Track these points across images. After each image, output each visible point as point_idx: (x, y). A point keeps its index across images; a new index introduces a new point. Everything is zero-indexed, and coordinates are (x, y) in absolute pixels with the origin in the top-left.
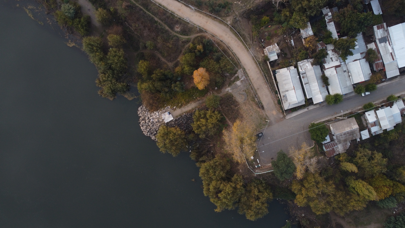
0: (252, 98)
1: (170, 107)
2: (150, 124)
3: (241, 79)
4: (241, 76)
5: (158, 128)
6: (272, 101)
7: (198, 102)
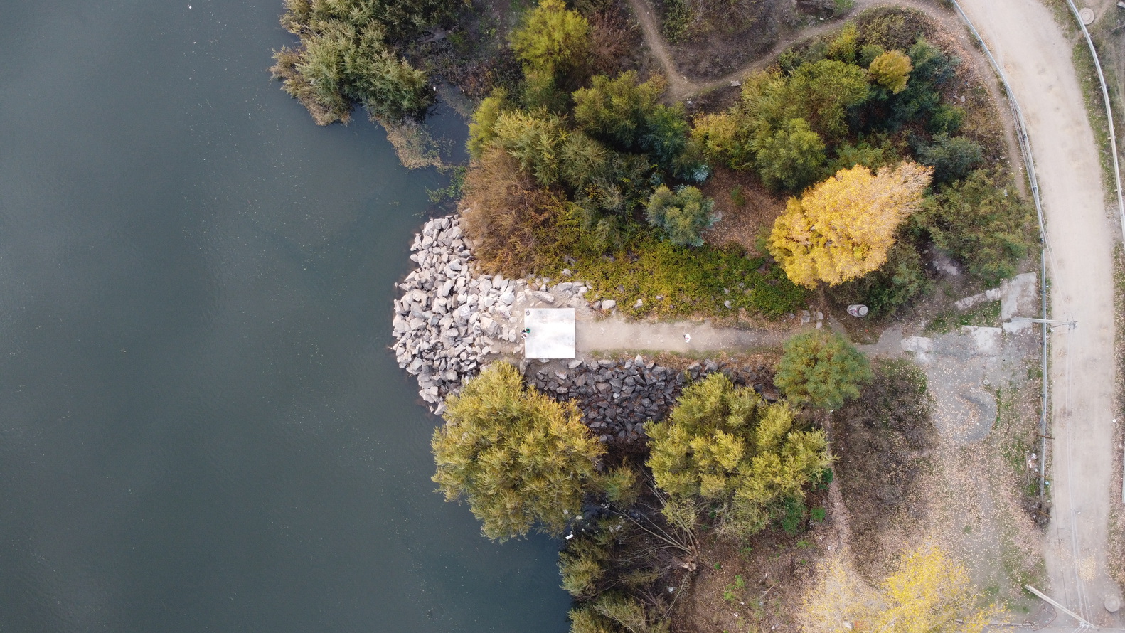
0: (1013, 446)
1: (583, 290)
2: (446, 322)
3: (1006, 326)
4: (1014, 309)
5: (479, 364)
6: (1105, 509)
7: (730, 335)
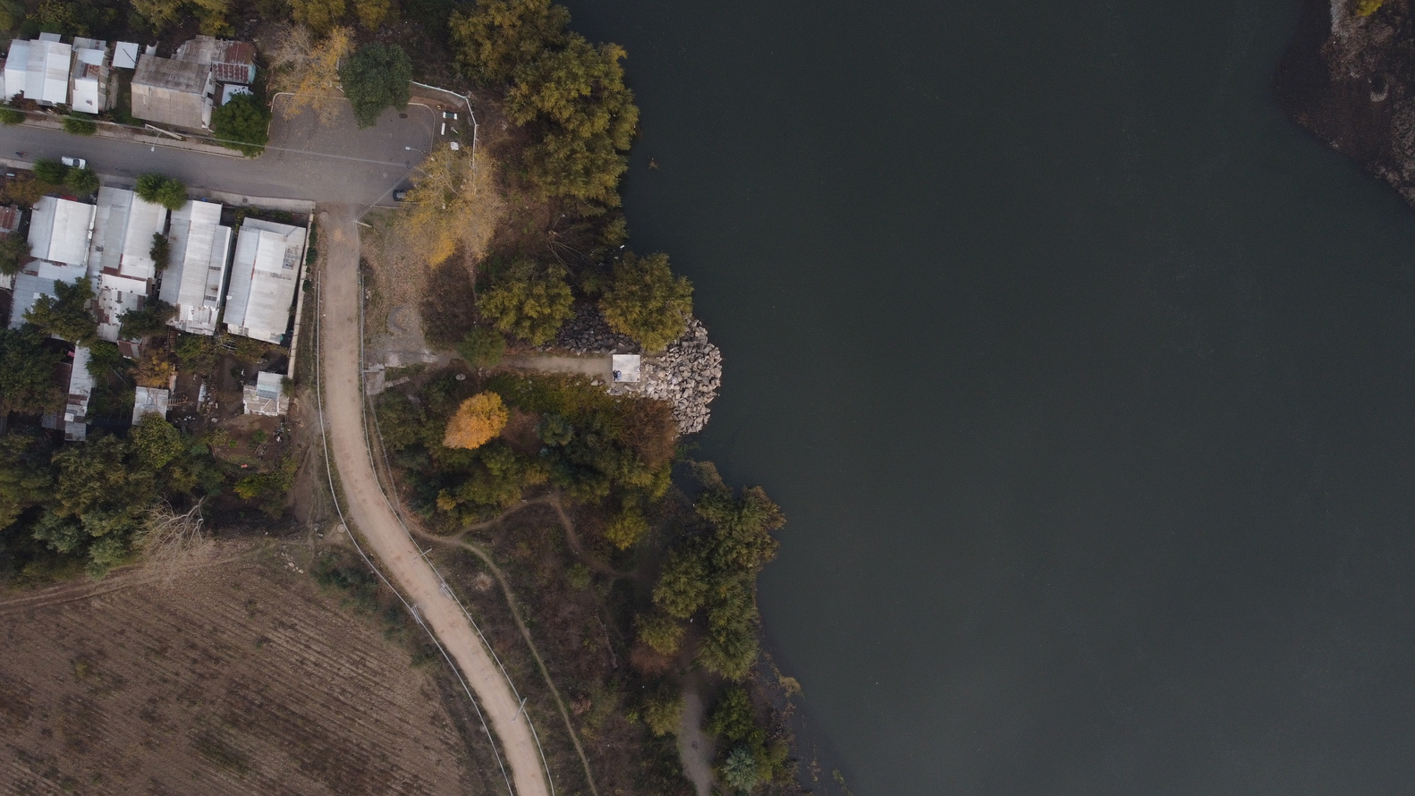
0: (378, 303)
1: (609, 391)
2: (686, 374)
3: (382, 367)
4: (378, 376)
5: (668, 351)
6: (329, 267)
7: (528, 365)
